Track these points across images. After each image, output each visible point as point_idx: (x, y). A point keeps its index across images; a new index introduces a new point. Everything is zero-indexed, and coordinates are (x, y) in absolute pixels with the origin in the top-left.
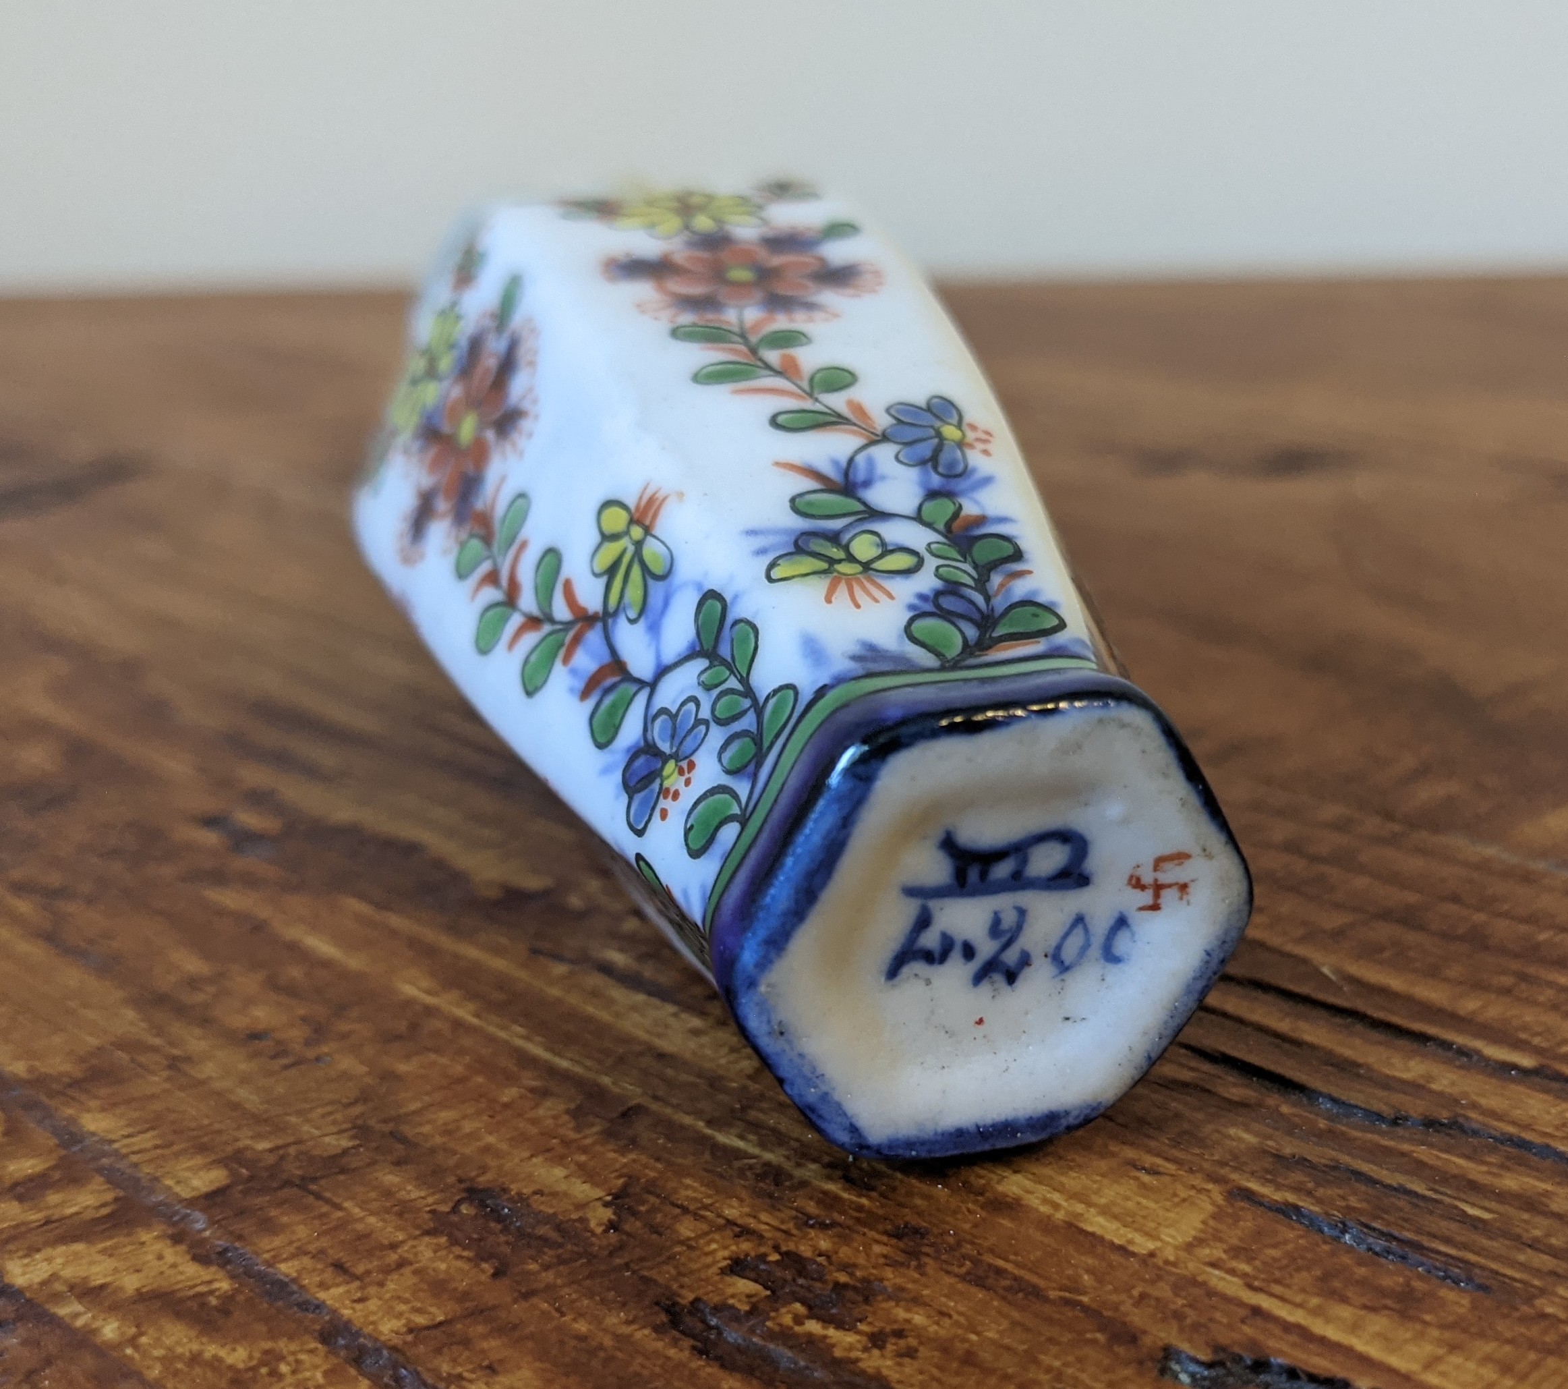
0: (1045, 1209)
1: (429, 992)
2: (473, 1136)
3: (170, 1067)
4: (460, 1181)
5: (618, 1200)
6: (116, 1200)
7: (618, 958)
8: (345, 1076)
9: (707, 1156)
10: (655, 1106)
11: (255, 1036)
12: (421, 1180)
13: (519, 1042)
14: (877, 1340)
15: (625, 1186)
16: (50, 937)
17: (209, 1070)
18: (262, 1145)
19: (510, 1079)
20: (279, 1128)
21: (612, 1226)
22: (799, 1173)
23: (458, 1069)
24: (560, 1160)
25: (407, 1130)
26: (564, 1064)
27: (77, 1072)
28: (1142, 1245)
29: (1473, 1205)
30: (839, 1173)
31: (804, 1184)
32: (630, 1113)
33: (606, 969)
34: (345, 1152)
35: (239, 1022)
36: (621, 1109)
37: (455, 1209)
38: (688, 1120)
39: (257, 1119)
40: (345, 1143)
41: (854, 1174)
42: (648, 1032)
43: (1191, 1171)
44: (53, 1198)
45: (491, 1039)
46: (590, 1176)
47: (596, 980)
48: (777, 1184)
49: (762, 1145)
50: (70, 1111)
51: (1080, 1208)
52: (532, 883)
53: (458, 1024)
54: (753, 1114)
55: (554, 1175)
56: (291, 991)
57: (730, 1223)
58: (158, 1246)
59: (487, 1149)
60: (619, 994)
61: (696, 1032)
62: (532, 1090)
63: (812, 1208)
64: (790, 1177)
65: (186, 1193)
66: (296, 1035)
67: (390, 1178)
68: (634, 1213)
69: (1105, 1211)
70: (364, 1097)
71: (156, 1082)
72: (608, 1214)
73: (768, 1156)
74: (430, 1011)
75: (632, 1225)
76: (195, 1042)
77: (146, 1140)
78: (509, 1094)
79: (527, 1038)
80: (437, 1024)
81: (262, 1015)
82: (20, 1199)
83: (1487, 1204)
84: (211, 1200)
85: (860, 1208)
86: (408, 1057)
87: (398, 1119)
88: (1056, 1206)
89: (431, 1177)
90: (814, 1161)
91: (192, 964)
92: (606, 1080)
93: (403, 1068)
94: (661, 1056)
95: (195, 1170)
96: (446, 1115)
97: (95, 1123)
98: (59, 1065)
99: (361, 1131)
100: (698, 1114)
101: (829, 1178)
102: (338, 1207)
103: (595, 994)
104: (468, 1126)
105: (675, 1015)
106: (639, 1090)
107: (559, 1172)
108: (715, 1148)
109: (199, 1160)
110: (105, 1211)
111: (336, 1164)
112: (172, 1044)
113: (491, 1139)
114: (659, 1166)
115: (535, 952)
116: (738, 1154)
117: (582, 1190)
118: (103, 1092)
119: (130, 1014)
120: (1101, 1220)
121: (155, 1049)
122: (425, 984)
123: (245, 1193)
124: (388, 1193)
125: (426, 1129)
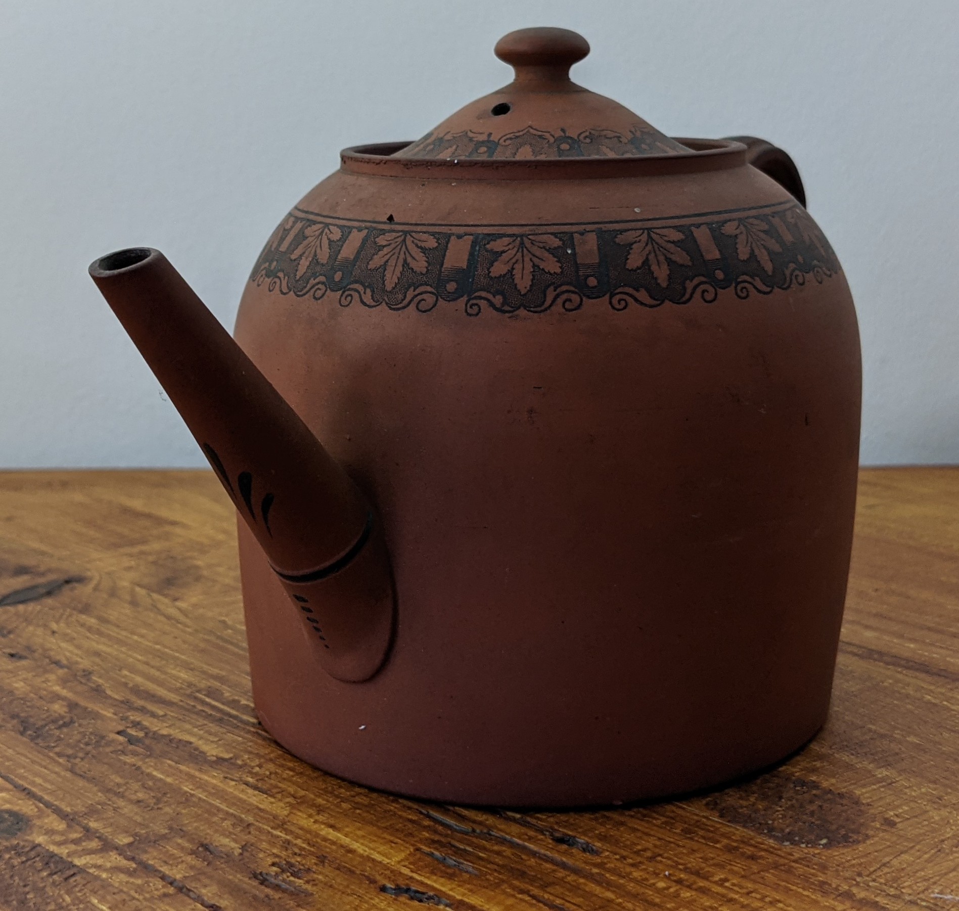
0: (362, 852)
1: (191, 789)
2: (203, 830)
3: (114, 810)
4: (199, 842)
5: (243, 848)
6: (102, 845)
7: (250, 780)
8: (167, 813)
9: (270, 837)
10: (257, 824)
11: (139, 801)
12: (188, 841)
13: (218, 805)
14: (308, 882)
15: (246, 844)
16: (72, 771)
17: (126, 810)
18: (144, 831)
19: (215, 815)
20: (147, 827)
21: (241, 854)
22: (295, 842)
23: (200, 812)
24: (227, 837)
25: (184, 829)
26: (231, 811)
27: (86, 811)
28: (386, 861)
29: (482, 853)
30: (306, 842)
31: (296, 845)
32: (249, 825)
33: (247, 784)
34: (166, 834)
35: (134, 797)
36: (247, 824)
37: (197, 849)
38: (266, 827)
39: (140, 824)
40: (167, 831)
41: (311, 842)
42: (257, 802)
43: (407, 843)
44: (84, 844)
45: (210, 804)
46: (235, 841)
47: (244, 787)
48: (288, 844)
49: (286, 834)
50: (86, 822)
51: (372, 852)
52: (227, 756)
53: (200, 799)
54: (285, 826)
55: (225, 841)
56: (150, 789)
57: (274, 854)
58: (115, 856)
59: (207, 834)
60: (250, 791)
61: (272, 803)
62: (221, 818)
63: (297, 851)
64: (292, 842)
65: (121, 843)
66: (152, 802)
67: (180, 841)
68: (247, 851)
69: (379, 853)
70: (172, 819)
71: (110, 814)
72: (240, 851)
73: (288, 837)
74: (192, 795)
75: (246, 854)
76: (121, 803)
77: (109, 830)
78: (215, 819)
79: (220, 804)
80: (194, 799)
81: (140, 795)
82: (75, 844)
83: (486, 853)
84: (130, 845)
85: (310, 851)
86: (185, 809)
87: (182, 825)
88: (365, 851)
89: (191, 841)
90: (300, 838)
91: (118, 780)
92: (243, 816)
93: (183, 811)
94: (260, 809)
95: (124, 837)
96: (195, 824)
97: (93, 825)
98: (81, 808)
99: (171, 828)
100: (268, 826)
101: (303, 843)
102: (165, 847)
103: (243, 791)
104: (202, 828)
105: (266, 798)
106: (252, 819)
107: (228, 840)
108: (272, 835)
109: (124, 835)
110: (99, 847)
111: (164, 837)
112: (114, 804)
113: (208, 831)
114: (256, 839)
115: (226, 778)
116: (278, 837)
117: (233, 845)
118: (95, 816)
119: (100, 794)
120: (377, 855)
121: (109, 805)
122: (191, 787)
123: (139, 843)
124: (179, 844)
125: (190, 828)
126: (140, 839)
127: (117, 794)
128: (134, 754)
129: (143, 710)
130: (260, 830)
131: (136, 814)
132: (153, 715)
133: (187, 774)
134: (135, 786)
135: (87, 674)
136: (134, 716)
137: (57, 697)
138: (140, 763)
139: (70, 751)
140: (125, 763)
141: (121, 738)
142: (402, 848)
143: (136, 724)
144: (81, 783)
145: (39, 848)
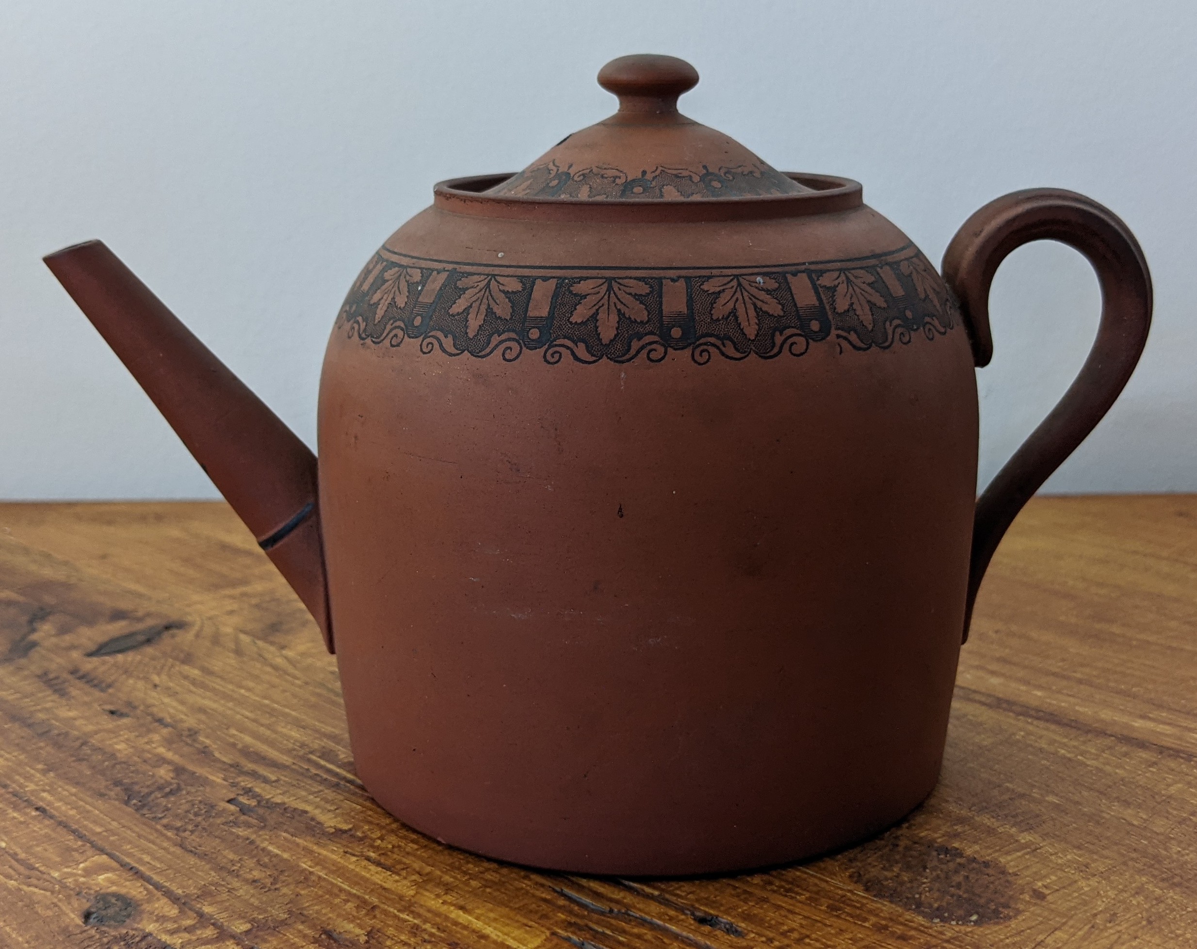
126: (258, 927)
127: (231, 872)
128: (248, 825)
129: (254, 775)
130: (385, 913)
131: (253, 896)
132: (266, 781)
133: (305, 848)
134: (250, 863)
135: (193, 733)
136: (246, 782)
137: (162, 761)
138: (253, 837)
139: (179, 824)
140: (238, 837)
141: (232, 807)
142: (538, 933)
143: (248, 791)
144: (192, 860)
145: (149, 938)
